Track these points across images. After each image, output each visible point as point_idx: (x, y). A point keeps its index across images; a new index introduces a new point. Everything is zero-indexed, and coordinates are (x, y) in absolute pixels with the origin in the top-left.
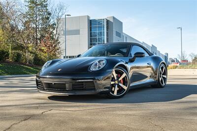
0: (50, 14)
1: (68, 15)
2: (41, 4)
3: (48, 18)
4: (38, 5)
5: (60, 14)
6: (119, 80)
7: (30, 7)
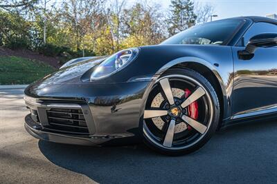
0: (195, 17)
1: (214, 16)
2: (187, 7)
3: (193, 22)
4: (184, 8)
5: (207, 16)
6: (184, 105)
7: (175, 12)
